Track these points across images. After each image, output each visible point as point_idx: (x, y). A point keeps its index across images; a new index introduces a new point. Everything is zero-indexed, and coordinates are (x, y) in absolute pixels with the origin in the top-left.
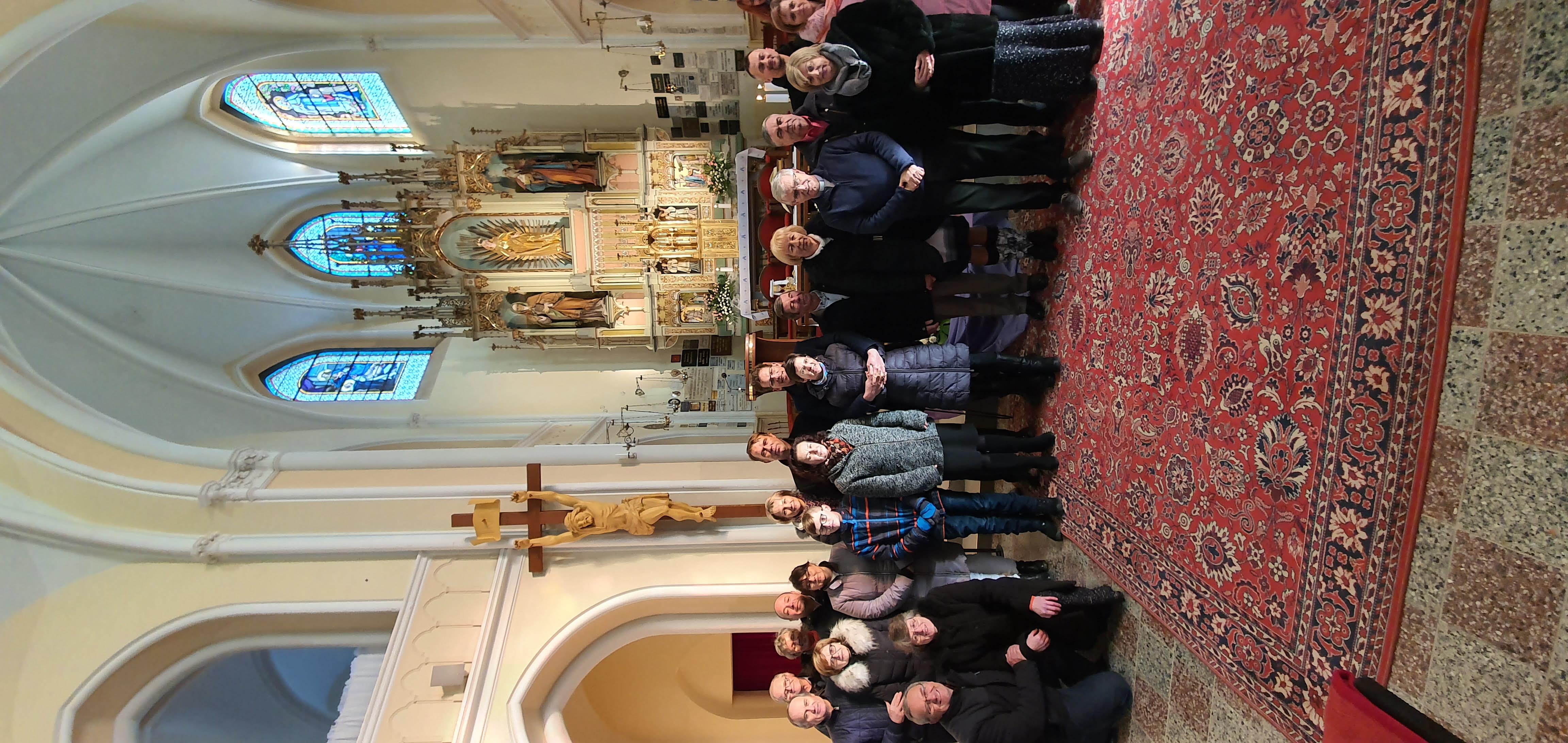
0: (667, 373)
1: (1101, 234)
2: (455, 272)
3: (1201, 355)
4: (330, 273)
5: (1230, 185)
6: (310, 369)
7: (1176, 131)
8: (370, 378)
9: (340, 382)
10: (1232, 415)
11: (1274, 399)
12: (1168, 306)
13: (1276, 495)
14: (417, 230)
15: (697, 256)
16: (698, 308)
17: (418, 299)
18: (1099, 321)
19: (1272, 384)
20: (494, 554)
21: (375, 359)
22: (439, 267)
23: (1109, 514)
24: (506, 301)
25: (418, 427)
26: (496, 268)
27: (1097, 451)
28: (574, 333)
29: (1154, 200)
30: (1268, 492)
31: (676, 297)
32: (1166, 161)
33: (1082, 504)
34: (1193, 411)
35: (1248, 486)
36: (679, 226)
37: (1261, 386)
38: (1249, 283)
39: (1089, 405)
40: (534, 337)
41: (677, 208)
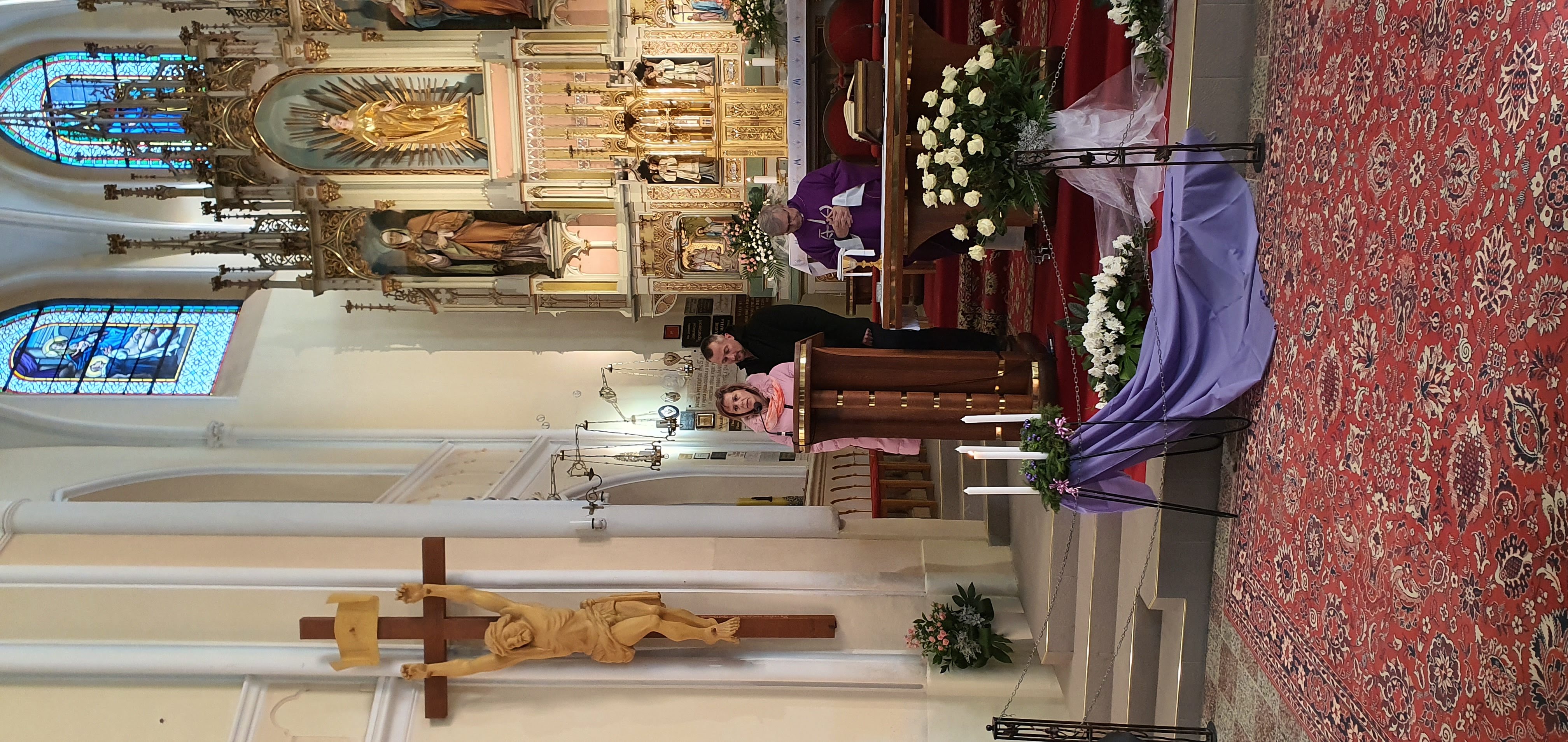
0: (657, 358)
1: (1367, 258)
2: (283, 172)
3: (1477, 493)
4: (58, 160)
5: (1524, 251)
6: (29, 335)
7: (1466, 138)
8: (134, 353)
9: (82, 360)
10: (1507, 593)
11: (1554, 584)
12: (1443, 404)
13: (1550, 721)
14: (219, 100)
15: (711, 154)
16: (713, 245)
17: (219, 218)
18: (1359, 397)
19: (1553, 563)
20: (369, 685)
21: (142, 318)
22: (256, 165)
23: (1357, 704)
24: (371, 227)
25: (221, 446)
26: (352, 165)
27: (1347, 601)
28: (490, 285)
29: (1435, 234)
30: (1541, 715)
31: (674, 225)
32: (1451, 180)
33: (1325, 682)
34: (1464, 574)
35: (1522, 700)
36: (679, 95)
37: (1539, 562)
38: (1536, 406)
39: (1341, 527)
40: (420, 290)
41: (677, 61)
